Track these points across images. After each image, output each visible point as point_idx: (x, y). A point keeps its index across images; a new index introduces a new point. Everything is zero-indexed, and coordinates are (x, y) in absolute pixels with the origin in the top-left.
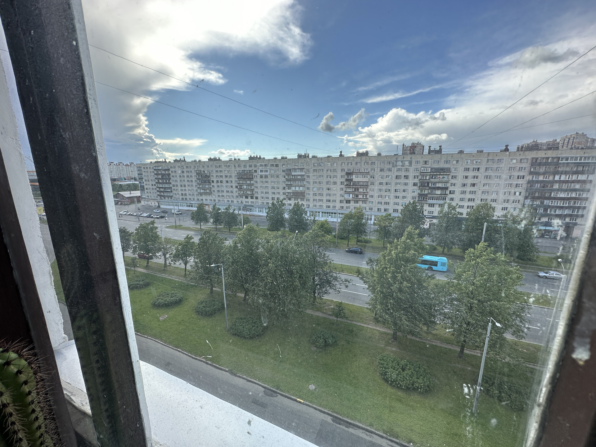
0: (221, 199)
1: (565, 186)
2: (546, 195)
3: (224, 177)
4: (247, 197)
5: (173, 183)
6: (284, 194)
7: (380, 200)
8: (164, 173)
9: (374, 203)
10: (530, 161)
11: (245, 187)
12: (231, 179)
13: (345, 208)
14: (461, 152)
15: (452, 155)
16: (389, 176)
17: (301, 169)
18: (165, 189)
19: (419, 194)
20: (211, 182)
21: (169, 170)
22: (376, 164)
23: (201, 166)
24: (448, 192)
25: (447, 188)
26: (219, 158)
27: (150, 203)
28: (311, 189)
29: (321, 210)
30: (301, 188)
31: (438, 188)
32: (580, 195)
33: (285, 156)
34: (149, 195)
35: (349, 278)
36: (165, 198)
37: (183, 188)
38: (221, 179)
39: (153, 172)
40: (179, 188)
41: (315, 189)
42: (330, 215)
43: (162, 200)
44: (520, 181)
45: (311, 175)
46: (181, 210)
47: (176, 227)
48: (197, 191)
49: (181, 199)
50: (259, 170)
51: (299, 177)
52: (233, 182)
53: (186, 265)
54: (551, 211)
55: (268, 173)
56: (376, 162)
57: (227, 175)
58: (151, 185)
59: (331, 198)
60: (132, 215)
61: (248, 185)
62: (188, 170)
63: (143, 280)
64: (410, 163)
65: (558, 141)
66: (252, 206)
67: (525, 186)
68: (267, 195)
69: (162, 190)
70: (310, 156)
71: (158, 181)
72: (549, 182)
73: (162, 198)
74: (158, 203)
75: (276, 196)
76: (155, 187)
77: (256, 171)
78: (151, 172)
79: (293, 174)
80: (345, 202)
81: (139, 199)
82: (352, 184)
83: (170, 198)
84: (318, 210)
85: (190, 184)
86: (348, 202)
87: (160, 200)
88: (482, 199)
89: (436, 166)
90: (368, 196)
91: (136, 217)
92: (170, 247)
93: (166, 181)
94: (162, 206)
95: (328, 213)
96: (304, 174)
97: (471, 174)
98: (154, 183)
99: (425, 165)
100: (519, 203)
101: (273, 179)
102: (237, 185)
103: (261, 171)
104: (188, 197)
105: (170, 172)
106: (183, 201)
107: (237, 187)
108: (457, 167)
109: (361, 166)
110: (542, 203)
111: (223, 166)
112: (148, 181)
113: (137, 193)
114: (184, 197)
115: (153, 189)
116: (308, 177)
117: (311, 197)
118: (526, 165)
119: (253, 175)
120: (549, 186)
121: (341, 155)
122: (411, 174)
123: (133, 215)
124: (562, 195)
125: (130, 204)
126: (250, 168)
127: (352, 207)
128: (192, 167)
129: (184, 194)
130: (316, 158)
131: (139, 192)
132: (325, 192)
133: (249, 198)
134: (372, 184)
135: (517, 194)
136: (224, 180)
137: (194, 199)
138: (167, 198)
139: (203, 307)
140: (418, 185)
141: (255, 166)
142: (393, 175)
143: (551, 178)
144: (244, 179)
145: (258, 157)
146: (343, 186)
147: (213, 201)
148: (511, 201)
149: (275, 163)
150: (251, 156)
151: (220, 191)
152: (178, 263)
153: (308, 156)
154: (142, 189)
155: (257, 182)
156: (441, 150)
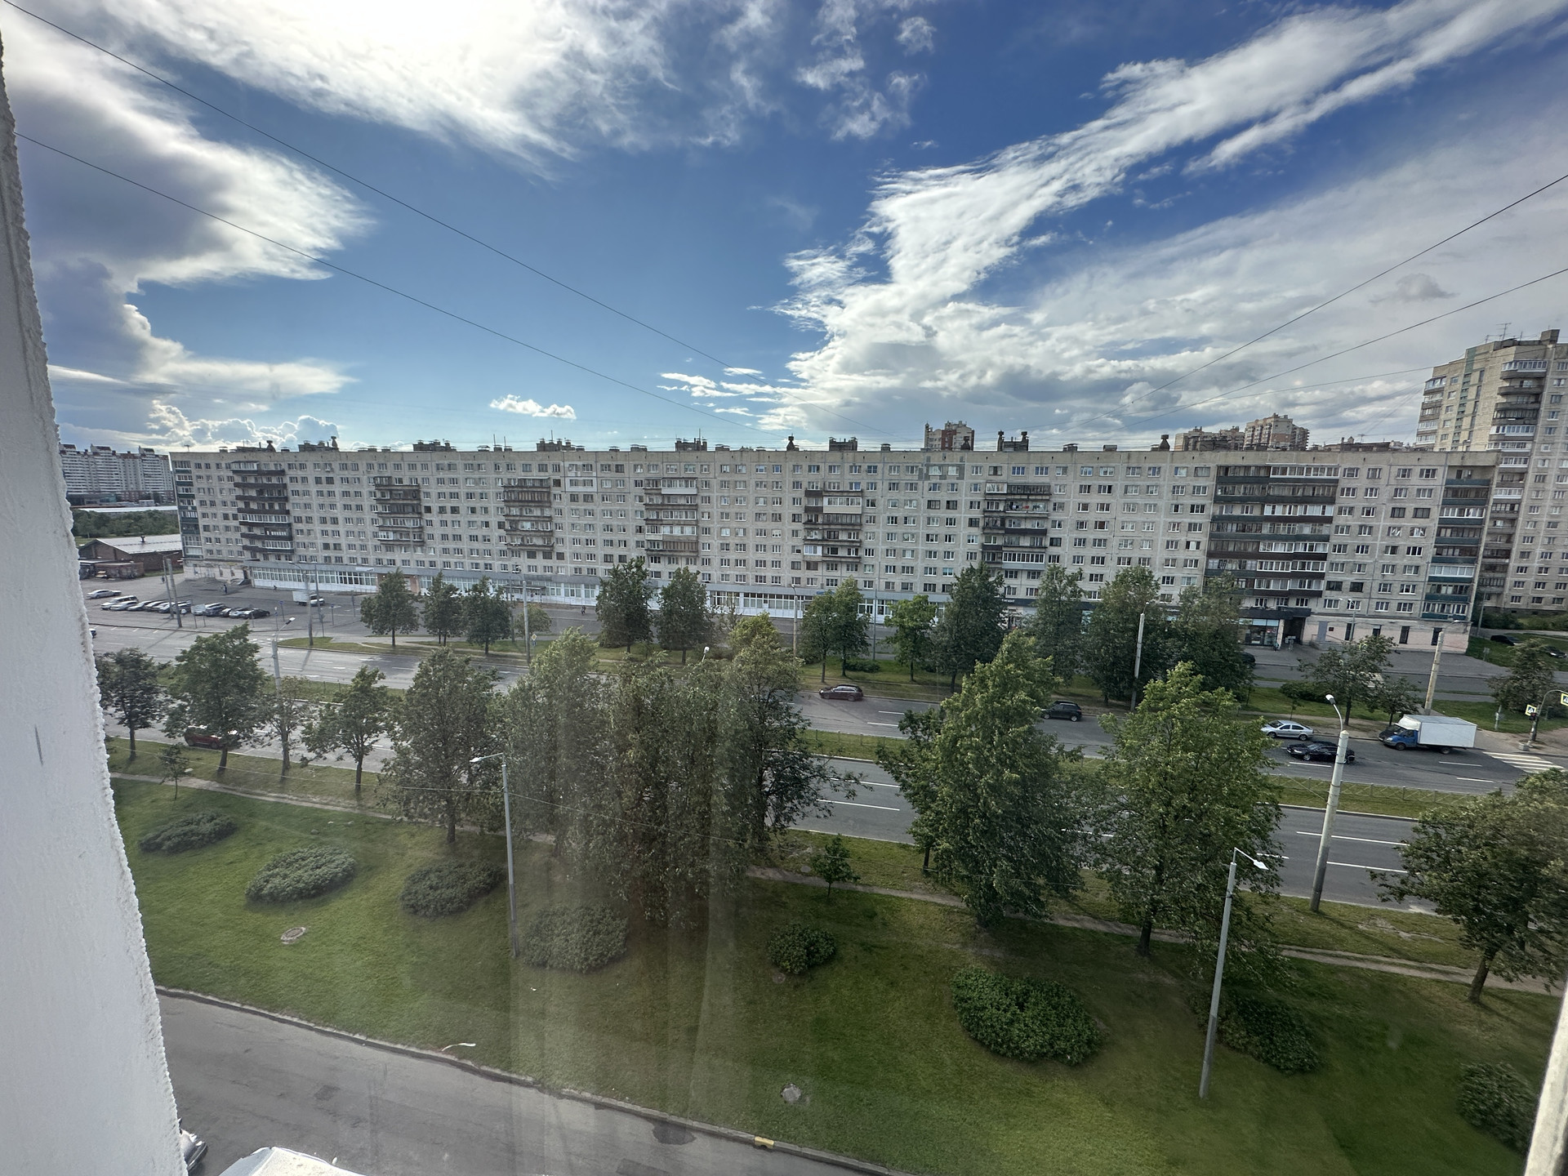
0: (453, 561)
1: (1282, 529)
2: (1250, 550)
3: (463, 497)
4: (532, 555)
5: (296, 512)
6: (639, 544)
7: (891, 560)
8: (265, 481)
9: (877, 568)
10: (1213, 473)
11: (528, 526)
12: (484, 503)
13: (803, 582)
14: (1071, 449)
15: (1053, 454)
16: (911, 501)
17: (688, 481)
18: (266, 530)
19: (984, 547)
20: (423, 510)
21: (283, 472)
22: (879, 470)
23: (390, 465)
24: (1047, 542)
25: (1044, 532)
26: (447, 444)
27: (216, 571)
28: (714, 532)
29: (742, 589)
30: (688, 531)
31: (1025, 532)
32: (1311, 548)
33: (641, 444)
34: (215, 547)
35: (856, 768)
36: (266, 558)
37: (330, 527)
38: (454, 503)
39: (230, 479)
40: (317, 527)
41: (726, 533)
42: (765, 602)
43: (256, 564)
44: (1197, 518)
45: (714, 495)
46: (323, 592)
47: (312, 644)
48: (375, 535)
49: (321, 560)
50: (568, 480)
51: (682, 501)
52: (492, 510)
53: (359, 759)
54: (1259, 586)
55: (594, 489)
56: (880, 466)
57: (472, 491)
58: (220, 517)
59: (769, 557)
60: (151, 610)
61: (536, 520)
62: (346, 474)
63: (213, 819)
64: (961, 469)
65: (1242, 430)
66: (549, 579)
67: (1207, 529)
68: (591, 549)
69: (257, 531)
70: (711, 447)
71: (247, 504)
72: (1254, 519)
73: (259, 556)
74: (245, 573)
75: (616, 552)
76: (236, 523)
77: (558, 483)
78: (220, 479)
79: (665, 491)
80: (804, 566)
81: (176, 560)
82: (820, 520)
83: (283, 558)
84: (735, 589)
85: (355, 516)
86: (812, 565)
87: (251, 564)
88: (1119, 559)
89: (1019, 480)
90: (861, 553)
91: (168, 615)
92: (305, 708)
93: (271, 506)
94: (258, 582)
95: (760, 596)
96: (693, 491)
97: (1094, 499)
98: (232, 511)
99: (994, 478)
100: (1196, 566)
101: (608, 505)
102: (503, 519)
103: (574, 483)
104: (345, 554)
105: (287, 480)
106: (329, 568)
107: (501, 525)
108: (1064, 482)
109: (842, 475)
110: (1242, 566)
111: (460, 467)
112: (213, 504)
113: (170, 542)
114: (332, 553)
115: (227, 528)
116: (708, 500)
117: (714, 554)
118: (1209, 482)
119: (549, 493)
120: (1254, 529)
121: (791, 447)
122: (964, 497)
123: (158, 611)
124: (1280, 549)
125: (143, 576)
126: (542, 474)
127: (822, 580)
128: (363, 467)
129: (332, 547)
130: (727, 453)
131: (178, 537)
132: (752, 540)
133: (540, 556)
134: (873, 520)
135: (1193, 545)
136: (463, 504)
137: (365, 560)
138: (272, 559)
139: (431, 887)
140: (981, 524)
141: (557, 469)
142: (922, 501)
143: (1256, 512)
144: (523, 504)
145: (564, 444)
146: (799, 526)
147: (427, 565)
148: (1180, 563)
149: (613, 461)
150: (543, 442)
151: (450, 537)
152: (331, 756)
153: (704, 447)
154: (190, 528)
155: (561, 512)
156: (1025, 441)
